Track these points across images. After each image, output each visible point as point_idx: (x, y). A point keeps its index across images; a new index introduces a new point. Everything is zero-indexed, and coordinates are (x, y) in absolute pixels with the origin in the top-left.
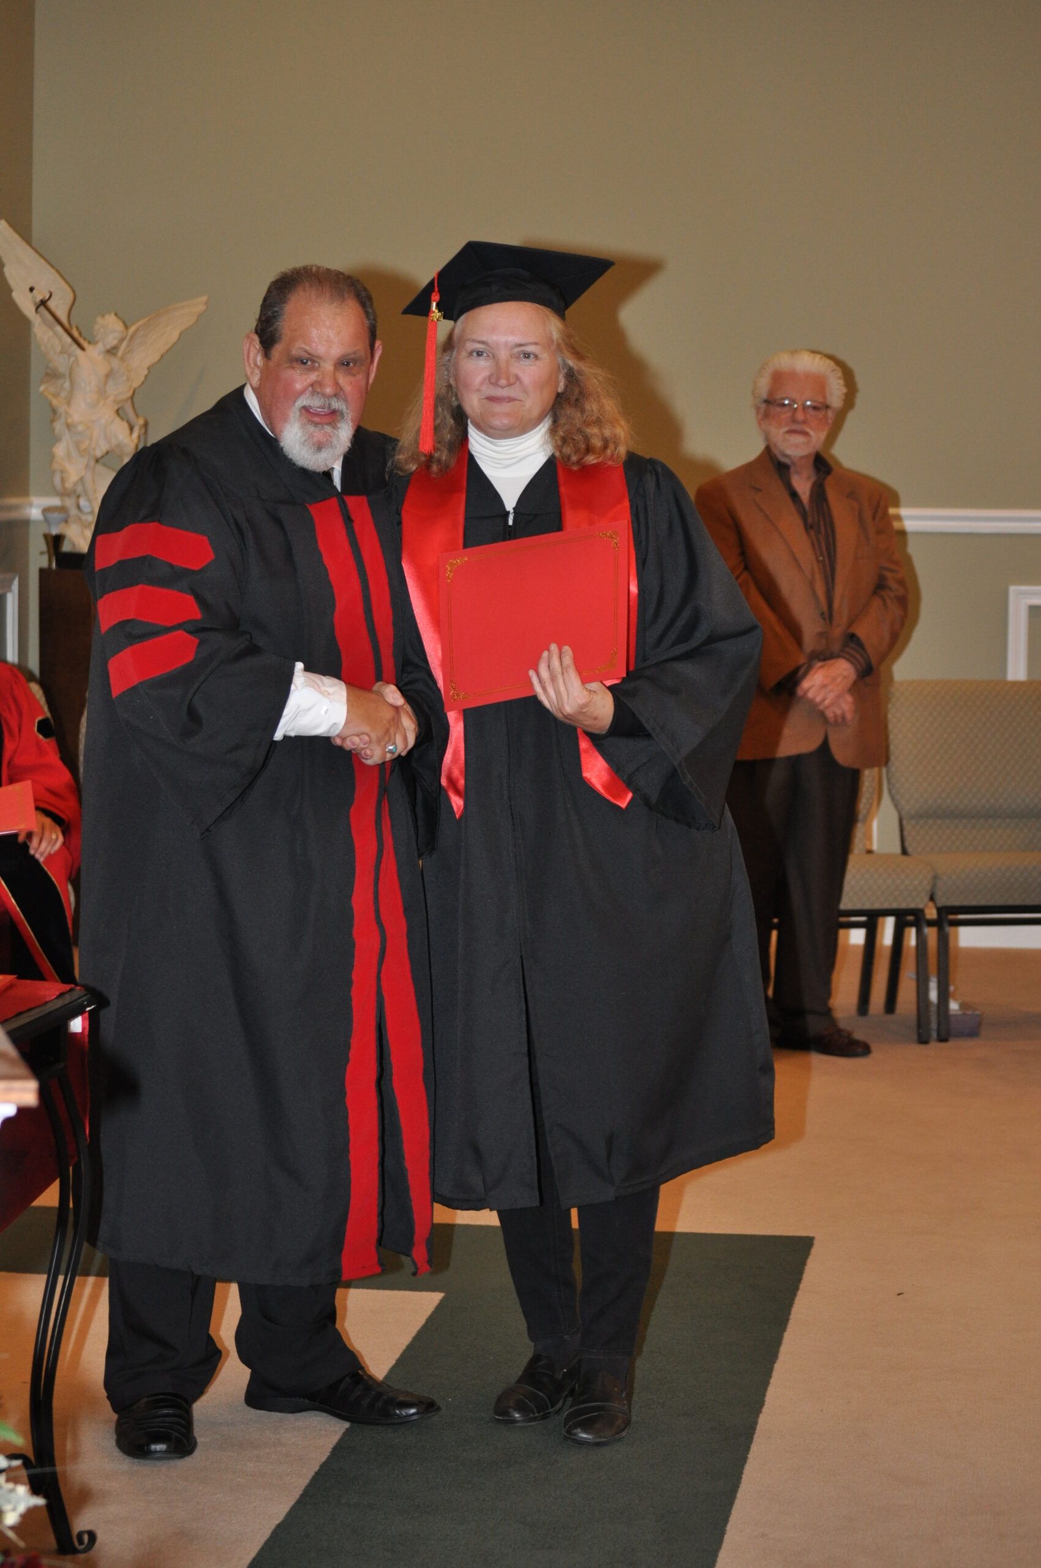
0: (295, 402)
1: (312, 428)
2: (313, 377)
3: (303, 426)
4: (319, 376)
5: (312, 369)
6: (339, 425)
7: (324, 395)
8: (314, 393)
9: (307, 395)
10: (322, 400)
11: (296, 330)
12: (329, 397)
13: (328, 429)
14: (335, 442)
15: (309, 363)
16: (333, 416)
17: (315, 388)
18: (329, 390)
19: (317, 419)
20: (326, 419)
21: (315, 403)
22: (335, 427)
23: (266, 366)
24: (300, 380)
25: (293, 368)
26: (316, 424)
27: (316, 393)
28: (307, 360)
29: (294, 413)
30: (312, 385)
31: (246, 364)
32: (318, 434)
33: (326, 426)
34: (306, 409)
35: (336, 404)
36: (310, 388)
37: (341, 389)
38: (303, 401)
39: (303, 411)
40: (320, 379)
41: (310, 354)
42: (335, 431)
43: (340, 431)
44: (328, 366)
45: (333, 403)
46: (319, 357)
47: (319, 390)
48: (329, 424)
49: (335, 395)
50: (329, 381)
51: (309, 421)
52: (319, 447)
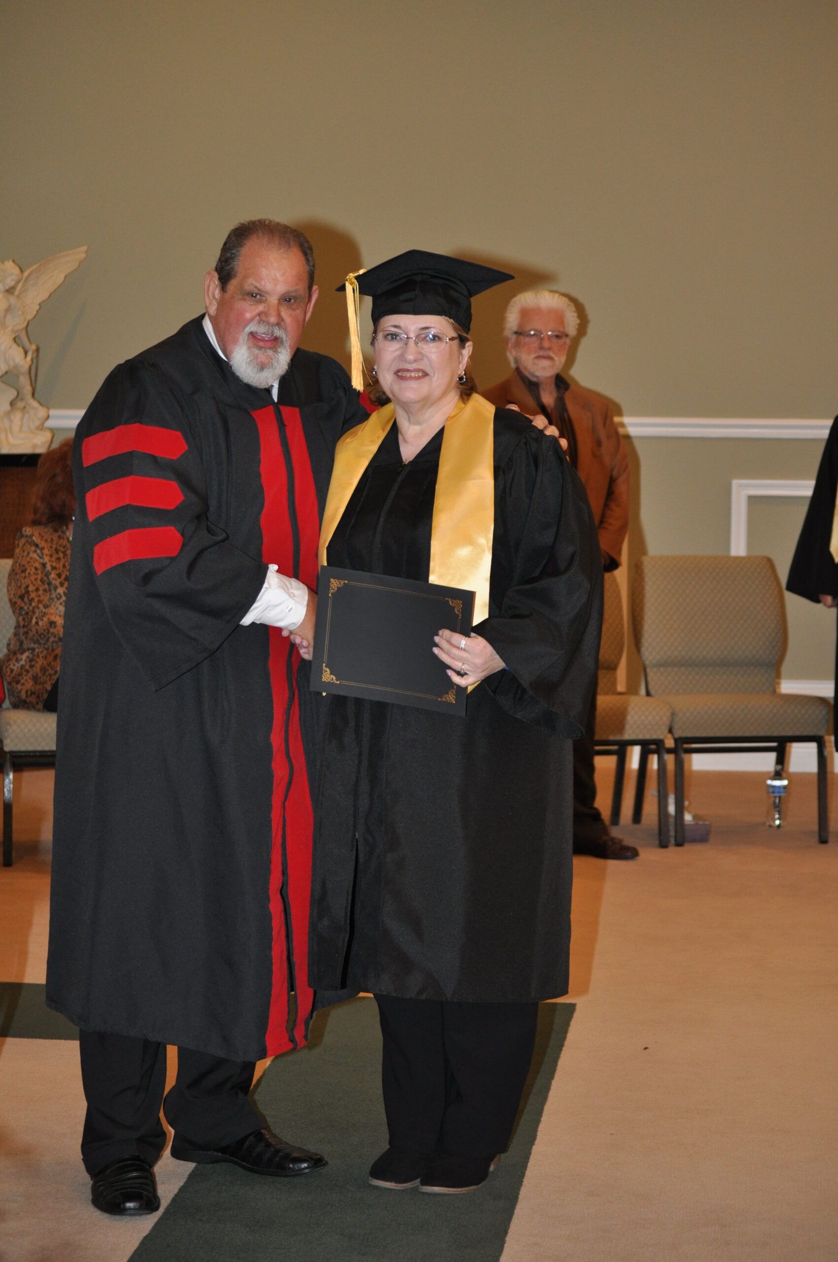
0: (244, 328)
1: (256, 351)
2: (261, 308)
3: (249, 348)
4: (265, 307)
5: (260, 302)
6: (279, 350)
7: (268, 323)
8: (261, 321)
9: (255, 323)
10: (267, 328)
11: (249, 269)
12: (273, 325)
13: (270, 352)
14: (275, 364)
15: (258, 296)
16: (276, 342)
17: (262, 317)
18: (273, 320)
19: (261, 344)
20: (268, 344)
21: (261, 330)
22: (276, 352)
23: (222, 298)
24: (250, 310)
25: (245, 300)
26: (260, 348)
27: (262, 322)
28: (256, 294)
29: (243, 337)
30: (259, 315)
31: (206, 295)
32: (262, 357)
33: (269, 350)
34: (252, 335)
35: (278, 332)
36: (258, 317)
37: (283, 320)
38: (252, 327)
39: (251, 336)
40: (266, 310)
41: (259, 290)
42: (275, 355)
43: (279, 355)
44: (273, 300)
45: (275, 331)
46: (267, 293)
47: (264, 319)
48: (270, 348)
49: (278, 324)
50: (273, 312)
51: (254, 345)
52: (262, 367)
